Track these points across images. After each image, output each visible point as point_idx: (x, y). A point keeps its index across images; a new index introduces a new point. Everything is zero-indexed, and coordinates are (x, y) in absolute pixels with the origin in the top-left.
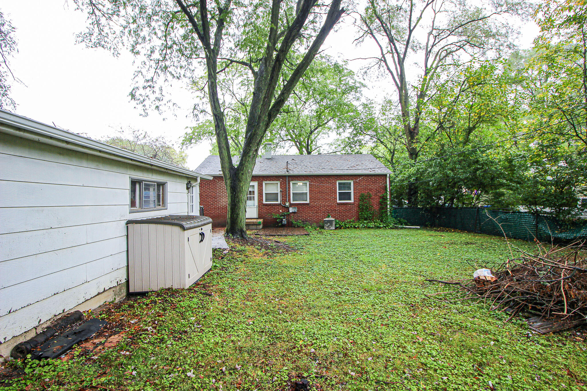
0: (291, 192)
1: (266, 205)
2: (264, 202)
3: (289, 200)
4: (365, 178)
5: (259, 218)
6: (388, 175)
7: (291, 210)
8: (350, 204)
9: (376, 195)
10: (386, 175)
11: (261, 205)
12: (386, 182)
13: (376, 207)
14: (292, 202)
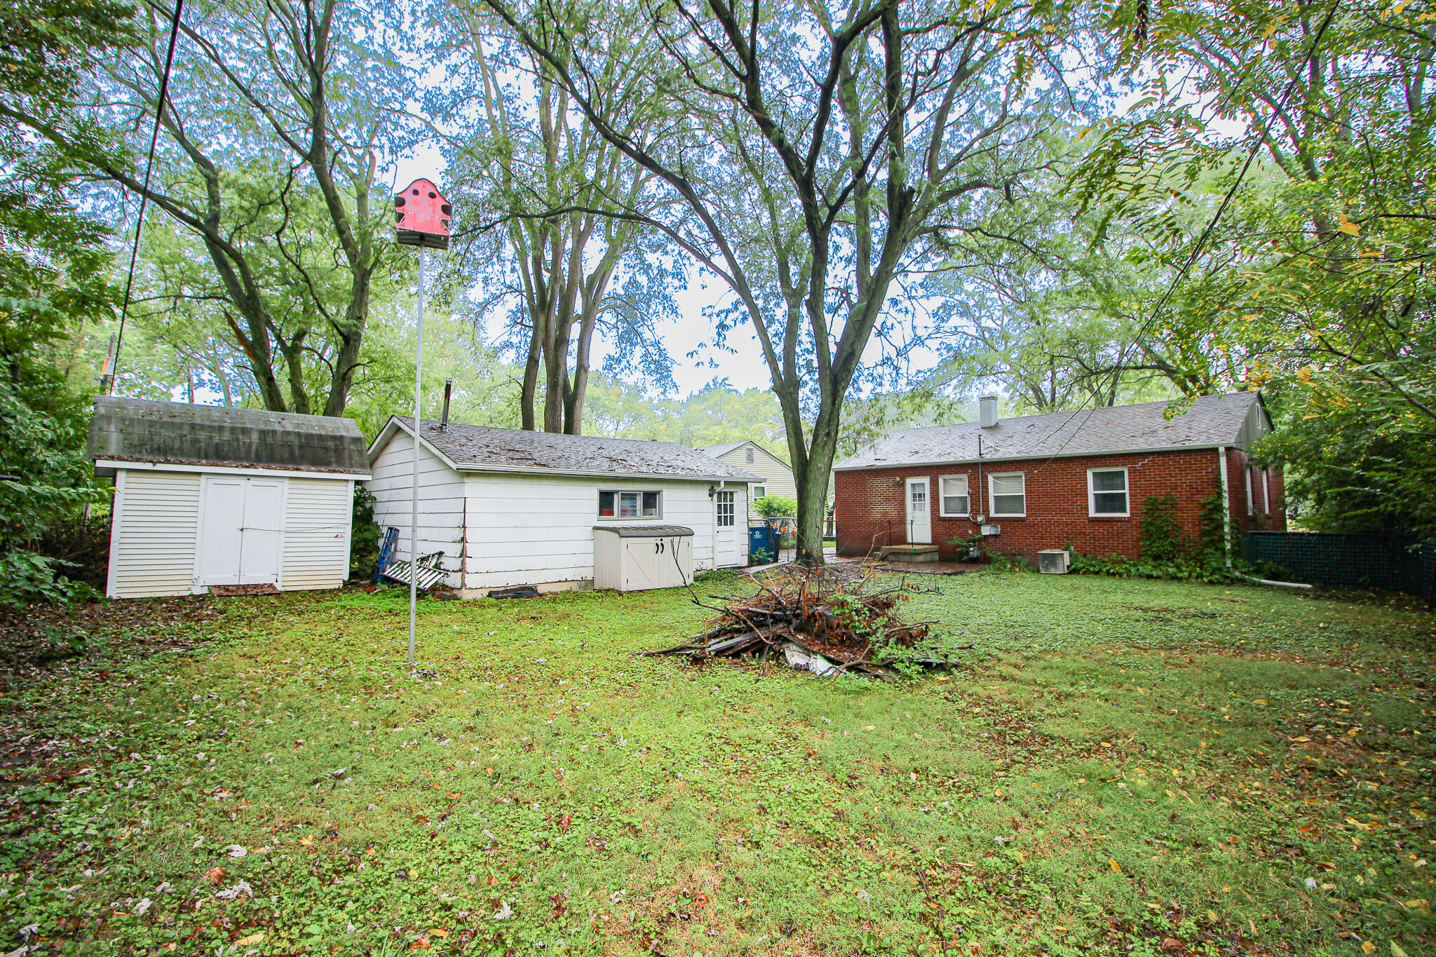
0: (992, 494)
1: (944, 519)
2: (942, 514)
3: (986, 511)
4: (1159, 460)
5: (933, 544)
6: (1222, 450)
7: (986, 530)
8: (1120, 520)
9: (1190, 499)
10: (1216, 450)
11: (936, 519)
12: (1219, 468)
13: (1190, 530)
14: (992, 514)
